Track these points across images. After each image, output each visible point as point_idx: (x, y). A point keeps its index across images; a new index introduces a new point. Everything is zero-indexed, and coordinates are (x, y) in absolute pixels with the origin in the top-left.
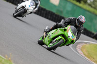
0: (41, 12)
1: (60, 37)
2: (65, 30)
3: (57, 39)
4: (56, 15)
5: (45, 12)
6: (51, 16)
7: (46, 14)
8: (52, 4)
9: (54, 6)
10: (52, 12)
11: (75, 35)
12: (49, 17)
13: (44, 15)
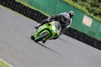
0: (73, 33)
1: (45, 31)
2: (49, 25)
3: (43, 32)
4: (88, 37)
5: (77, 34)
6: (83, 37)
7: (78, 36)
8: (85, 25)
9: (87, 27)
10: (84, 34)
11: (59, 29)
12: (81, 39)
13: (76, 37)
